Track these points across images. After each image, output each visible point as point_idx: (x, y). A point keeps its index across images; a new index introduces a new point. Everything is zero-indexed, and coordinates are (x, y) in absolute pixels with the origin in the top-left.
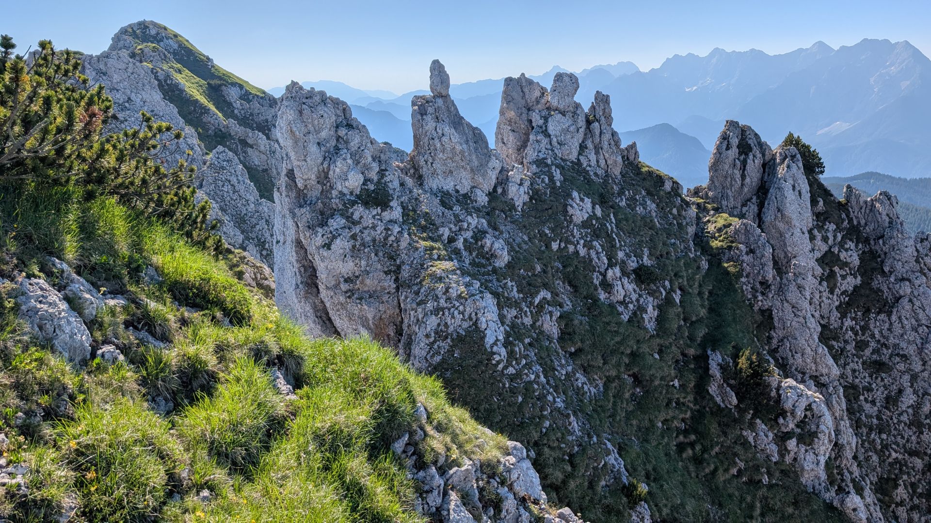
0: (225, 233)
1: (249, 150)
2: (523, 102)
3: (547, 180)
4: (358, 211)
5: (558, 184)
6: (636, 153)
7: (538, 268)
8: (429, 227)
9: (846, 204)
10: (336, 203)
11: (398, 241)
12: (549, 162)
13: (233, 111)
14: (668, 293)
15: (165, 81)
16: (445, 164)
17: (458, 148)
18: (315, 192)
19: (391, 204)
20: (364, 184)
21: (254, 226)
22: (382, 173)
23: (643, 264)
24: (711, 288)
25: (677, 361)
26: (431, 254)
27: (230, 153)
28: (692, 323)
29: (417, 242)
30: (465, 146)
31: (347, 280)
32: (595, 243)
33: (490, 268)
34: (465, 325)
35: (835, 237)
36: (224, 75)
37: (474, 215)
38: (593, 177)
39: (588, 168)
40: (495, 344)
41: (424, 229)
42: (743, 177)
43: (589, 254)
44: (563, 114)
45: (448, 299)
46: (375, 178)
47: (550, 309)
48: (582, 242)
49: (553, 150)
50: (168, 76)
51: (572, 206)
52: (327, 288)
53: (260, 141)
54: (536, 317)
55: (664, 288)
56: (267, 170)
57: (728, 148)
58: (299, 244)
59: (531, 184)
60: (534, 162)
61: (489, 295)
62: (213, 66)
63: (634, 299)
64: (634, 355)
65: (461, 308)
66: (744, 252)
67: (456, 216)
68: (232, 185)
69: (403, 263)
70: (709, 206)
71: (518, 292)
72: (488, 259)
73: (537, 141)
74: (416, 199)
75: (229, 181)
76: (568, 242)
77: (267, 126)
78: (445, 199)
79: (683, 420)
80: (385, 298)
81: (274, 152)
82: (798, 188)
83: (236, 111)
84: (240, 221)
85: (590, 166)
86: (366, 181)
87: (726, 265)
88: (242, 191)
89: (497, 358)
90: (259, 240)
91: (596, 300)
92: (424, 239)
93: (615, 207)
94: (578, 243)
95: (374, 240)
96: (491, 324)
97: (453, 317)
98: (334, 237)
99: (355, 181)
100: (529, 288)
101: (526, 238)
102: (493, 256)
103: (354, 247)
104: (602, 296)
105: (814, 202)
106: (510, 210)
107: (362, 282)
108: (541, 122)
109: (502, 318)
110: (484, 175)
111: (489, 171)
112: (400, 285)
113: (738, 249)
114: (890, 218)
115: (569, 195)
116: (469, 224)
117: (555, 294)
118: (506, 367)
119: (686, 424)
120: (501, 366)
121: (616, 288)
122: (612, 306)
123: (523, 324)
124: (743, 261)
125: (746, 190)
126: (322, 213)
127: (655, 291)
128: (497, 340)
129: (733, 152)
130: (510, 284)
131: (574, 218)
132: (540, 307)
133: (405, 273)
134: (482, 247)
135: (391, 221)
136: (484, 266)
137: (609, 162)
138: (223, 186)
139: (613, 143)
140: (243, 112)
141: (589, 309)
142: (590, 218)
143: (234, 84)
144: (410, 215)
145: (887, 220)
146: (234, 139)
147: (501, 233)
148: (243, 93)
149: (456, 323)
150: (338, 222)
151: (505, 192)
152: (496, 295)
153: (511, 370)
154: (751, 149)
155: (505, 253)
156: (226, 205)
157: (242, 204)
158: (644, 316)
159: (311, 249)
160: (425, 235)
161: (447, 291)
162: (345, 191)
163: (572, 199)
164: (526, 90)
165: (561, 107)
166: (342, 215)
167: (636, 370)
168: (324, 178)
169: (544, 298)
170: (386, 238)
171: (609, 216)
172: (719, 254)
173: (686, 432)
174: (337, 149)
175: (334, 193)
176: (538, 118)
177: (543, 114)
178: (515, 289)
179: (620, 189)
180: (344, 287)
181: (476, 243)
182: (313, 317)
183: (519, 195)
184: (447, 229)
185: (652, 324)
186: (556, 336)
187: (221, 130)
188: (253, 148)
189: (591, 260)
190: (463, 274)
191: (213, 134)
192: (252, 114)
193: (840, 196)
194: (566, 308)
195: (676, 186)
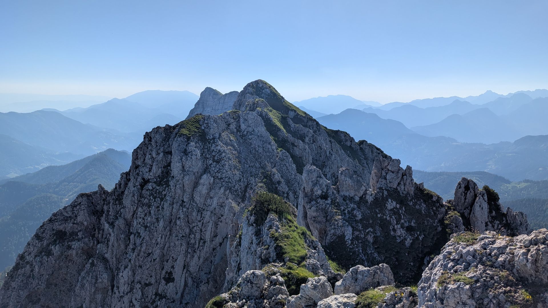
0: (281, 187)
1: (295, 148)
2: (381, 167)
3: (381, 194)
4: (319, 200)
5: (385, 196)
6: (423, 186)
7: (371, 222)
8: (338, 206)
9: (506, 214)
10: (314, 197)
11: (328, 209)
12: (384, 188)
13: (290, 129)
14: (418, 236)
15: (265, 117)
16: (346, 188)
17: (351, 184)
18: (309, 194)
19: (328, 199)
20: (322, 193)
21: (293, 185)
22: (327, 190)
23: (411, 225)
24: (439, 237)
25: (415, 258)
26: (336, 214)
27: (287, 153)
28: (424, 247)
29: (333, 210)
30: (353, 184)
31: (314, 217)
32: (393, 217)
33: (354, 220)
34: (341, 233)
35: (498, 226)
36: (288, 105)
37: (353, 204)
38: (401, 194)
39: (400, 191)
40: (348, 239)
41: (336, 206)
42: (465, 199)
43: (390, 219)
44: (393, 172)
45: (338, 226)
46: (325, 191)
47: (371, 234)
48: (389, 215)
49: (387, 184)
50: (267, 114)
51: (387, 204)
52: (309, 219)
53: (300, 144)
54: (365, 236)
55: (417, 234)
56: (301, 157)
57: (460, 188)
58: (304, 206)
59: (376, 195)
60: (379, 188)
61: (350, 227)
62: (284, 101)
63: (404, 236)
64: (398, 252)
65: (341, 229)
66: (454, 226)
67: (347, 203)
68: (287, 167)
69: (328, 215)
70: (452, 208)
71: (362, 228)
72: (354, 217)
73: (381, 181)
74: (336, 198)
75: (286, 165)
76: (384, 215)
77: (304, 136)
78: (345, 198)
79: (411, 275)
80: (323, 223)
81: (305, 150)
82: (481, 206)
83: (291, 129)
84: (288, 182)
85: (401, 190)
86: (323, 192)
87: (447, 230)
88: (290, 170)
89: (347, 243)
90: (294, 191)
91: (389, 234)
92: (335, 209)
93: (407, 205)
94: (387, 215)
95: (322, 208)
96: (348, 234)
97: (338, 231)
98: (312, 206)
99: (319, 192)
100: (365, 227)
101: (369, 212)
102: (356, 216)
103: (317, 209)
104: (392, 233)
105: (490, 212)
106: (366, 203)
107: (317, 218)
108: (385, 174)
109: (353, 234)
110: (359, 192)
111: (361, 191)
112: (327, 220)
113: (452, 225)
114: (521, 222)
115: (387, 200)
116: (350, 206)
117: (375, 230)
118: (349, 246)
119: (412, 276)
120: (348, 245)
121: (397, 231)
122: (395, 237)
123: (361, 236)
124: (453, 230)
125: (466, 204)
126: (310, 199)
127: (412, 234)
128: (349, 238)
129: (462, 189)
130: (359, 225)
131: (388, 208)
132: (368, 233)
133: (328, 218)
134: (353, 213)
135: (327, 203)
136: (352, 219)
137: (409, 189)
138: (283, 167)
139: (411, 183)
140: (294, 129)
141: (386, 236)
142: (394, 208)
143: (292, 110)
144: (333, 202)
145: (520, 223)
146: (289, 143)
147: (361, 209)
148: (296, 114)
149: (339, 232)
150: (313, 203)
151: (365, 197)
152: (353, 227)
153: (351, 247)
154: (469, 189)
155: (360, 216)
156: (283, 175)
157: (290, 175)
158: (406, 241)
159: (307, 208)
160: (336, 208)
161: (338, 224)
162: (317, 194)
163: (388, 202)
164: (382, 163)
165: (392, 170)
166: (315, 201)
167: (397, 257)
168: (312, 190)
169: (370, 231)
170: (325, 208)
171: (402, 208)
172: (447, 226)
173: (411, 279)
174: (316, 183)
175: (314, 195)
176: (384, 173)
177: (386, 172)
178: (361, 227)
179: (411, 199)
180: (313, 219)
181: (352, 211)
182: (305, 225)
183: (370, 199)
184: (343, 207)
185: (409, 244)
186: (372, 242)
187: (284, 139)
188: (296, 147)
189: (391, 221)
190: (344, 220)
191: (281, 140)
192: (298, 130)
193: (504, 210)
194: (378, 235)
195: (439, 199)
